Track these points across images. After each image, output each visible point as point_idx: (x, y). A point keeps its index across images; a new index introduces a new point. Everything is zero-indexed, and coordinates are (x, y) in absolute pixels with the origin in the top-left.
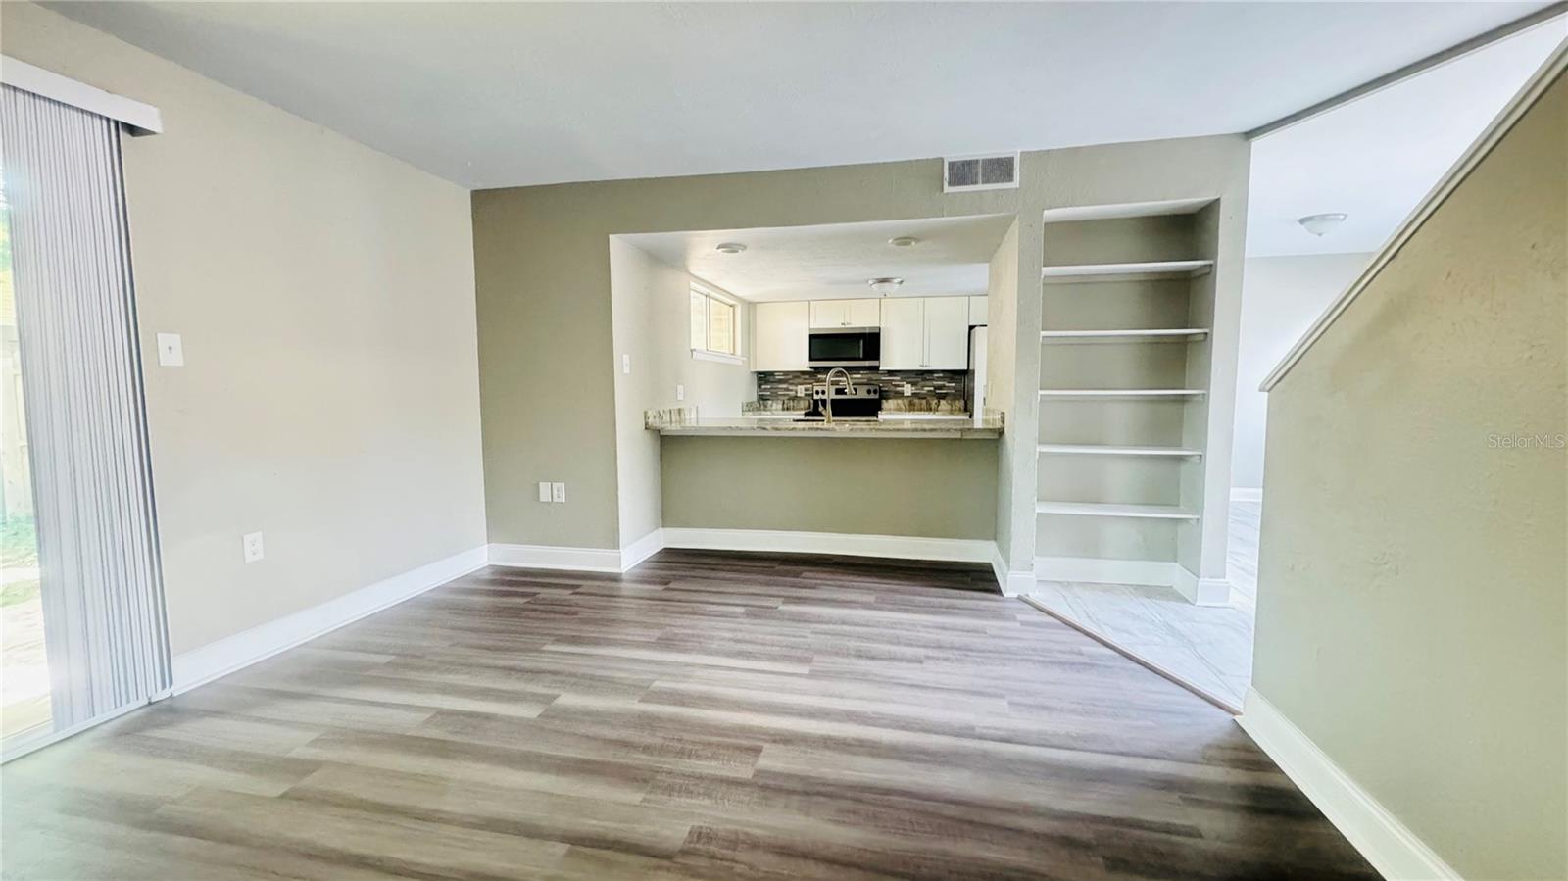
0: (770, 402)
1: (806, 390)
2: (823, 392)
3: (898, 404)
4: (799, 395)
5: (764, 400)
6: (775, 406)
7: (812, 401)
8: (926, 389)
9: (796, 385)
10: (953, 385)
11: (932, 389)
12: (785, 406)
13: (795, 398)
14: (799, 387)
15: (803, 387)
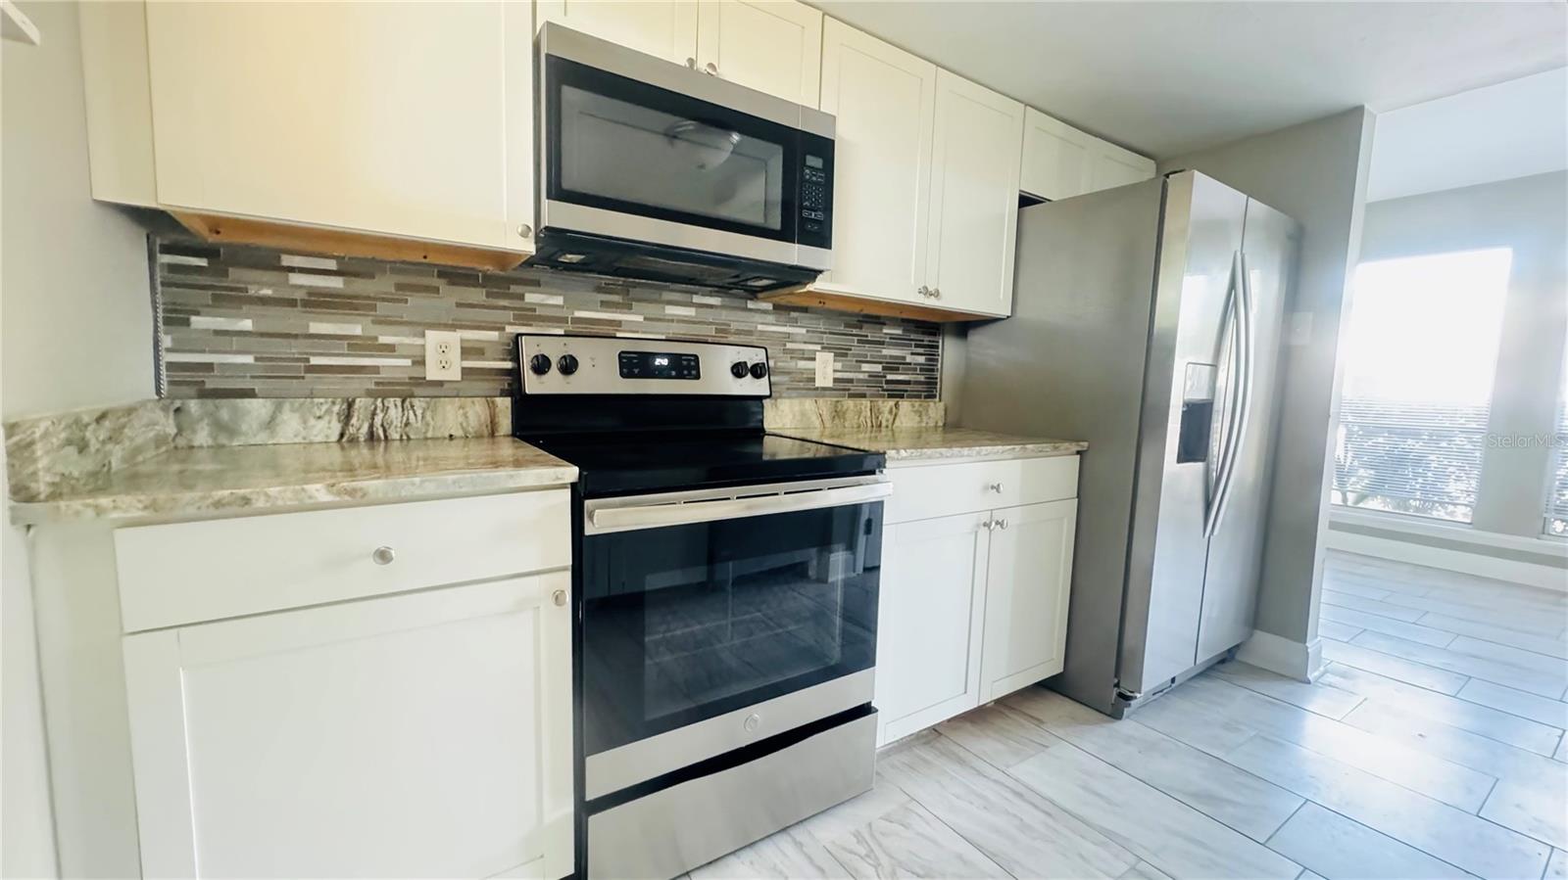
0: (256, 409)
1: (467, 351)
2: (569, 366)
3: (803, 414)
4: (432, 373)
5: (205, 394)
6: (291, 426)
7: (504, 404)
8: (866, 367)
9: (420, 327)
10: (921, 359)
11: (878, 368)
12: (359, 426)
13: (414, 387)
14: (433, 337)
15: (454, 338)
